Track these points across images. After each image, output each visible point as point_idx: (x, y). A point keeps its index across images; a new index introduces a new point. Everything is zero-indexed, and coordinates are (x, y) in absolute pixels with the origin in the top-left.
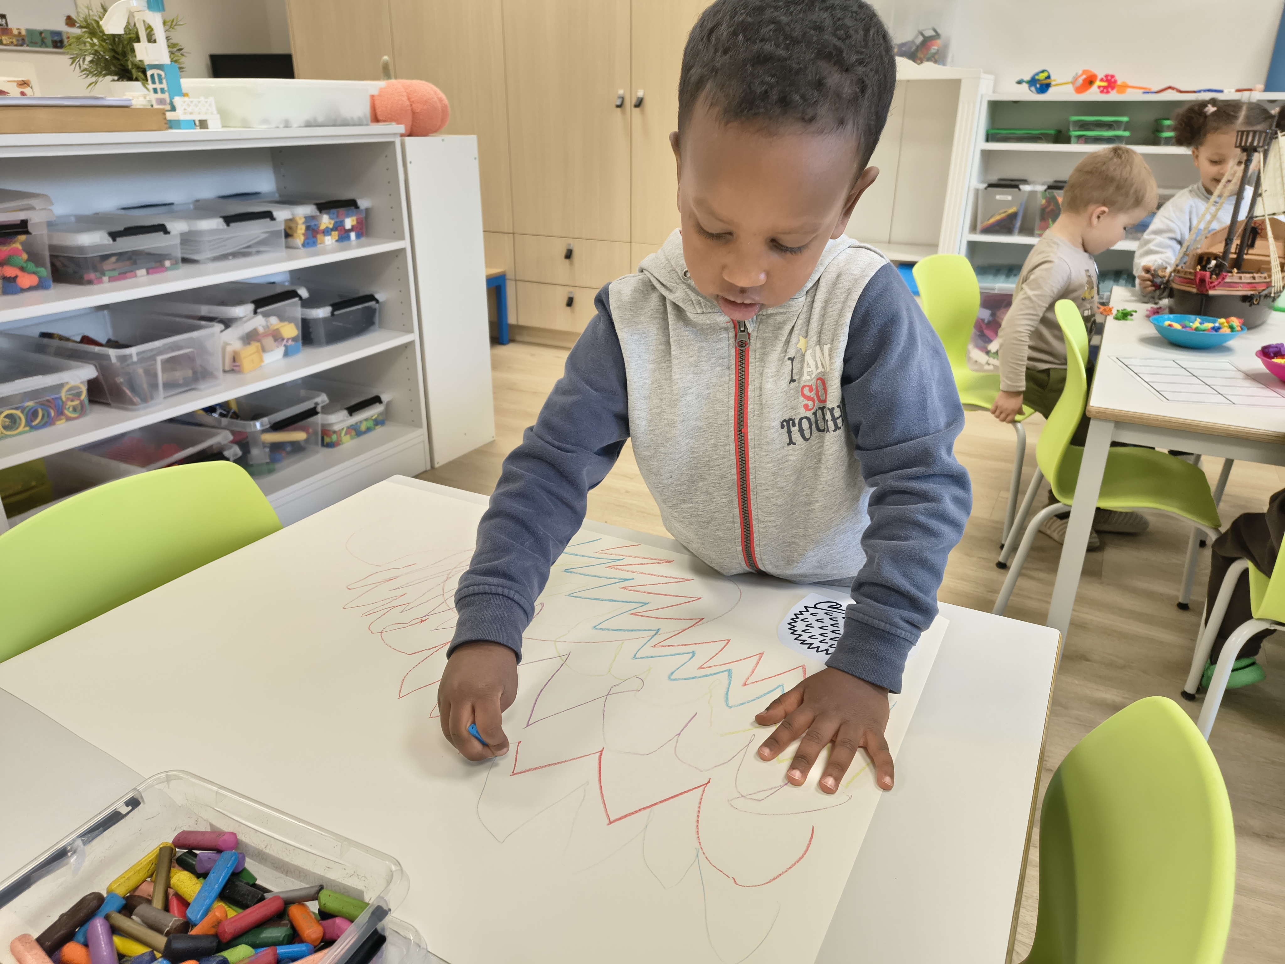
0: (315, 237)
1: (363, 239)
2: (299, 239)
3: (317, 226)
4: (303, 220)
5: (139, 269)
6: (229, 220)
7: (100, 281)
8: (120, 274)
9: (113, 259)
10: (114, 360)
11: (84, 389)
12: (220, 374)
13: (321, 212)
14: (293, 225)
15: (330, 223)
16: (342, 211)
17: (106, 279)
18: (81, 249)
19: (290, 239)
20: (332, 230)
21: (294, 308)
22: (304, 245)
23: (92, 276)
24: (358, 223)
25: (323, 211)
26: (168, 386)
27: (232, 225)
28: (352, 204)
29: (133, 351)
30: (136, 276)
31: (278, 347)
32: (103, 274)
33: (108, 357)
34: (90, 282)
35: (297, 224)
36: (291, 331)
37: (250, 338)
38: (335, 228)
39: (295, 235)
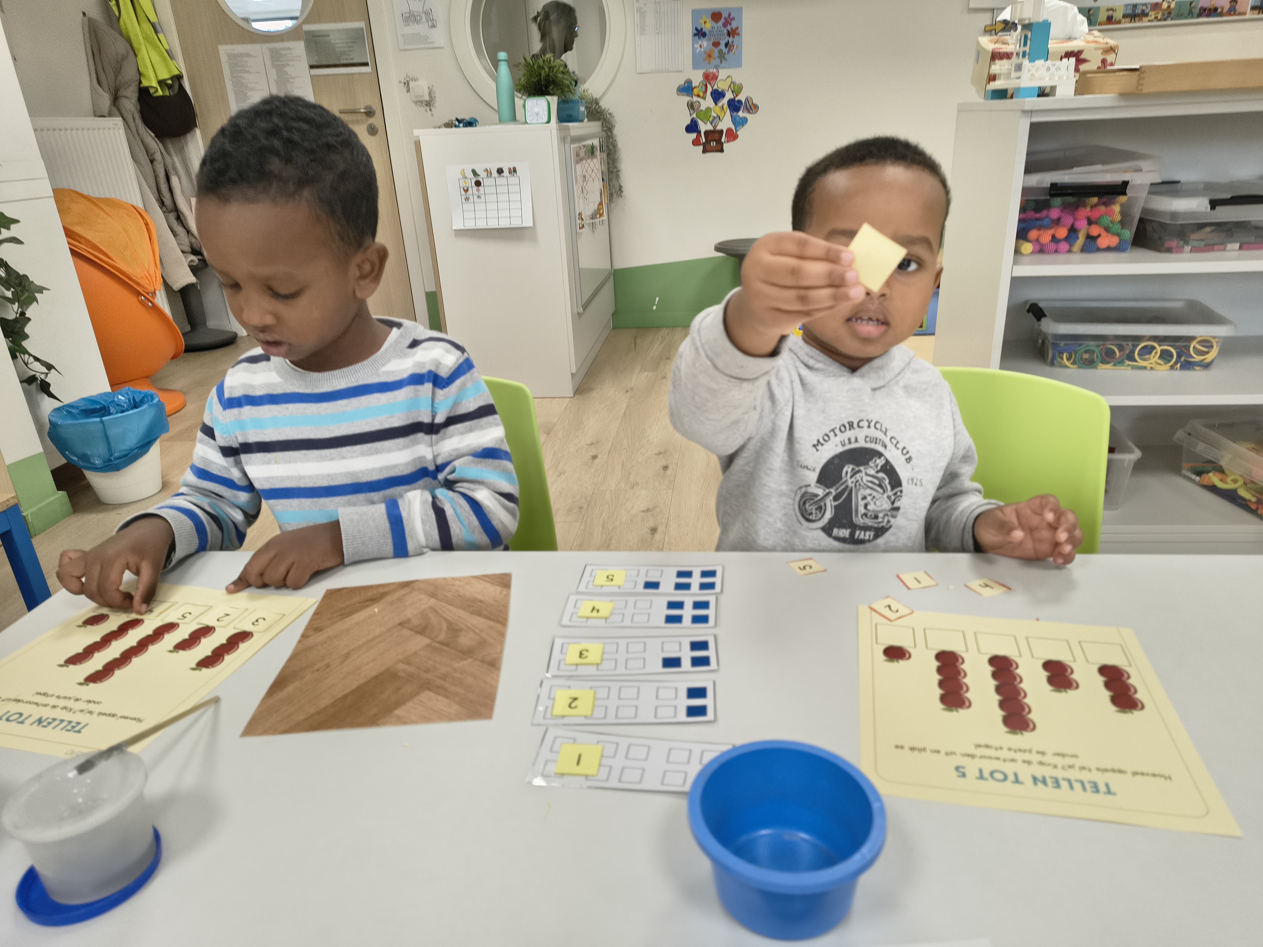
5: (1232, 242)
7: (1180, 250)
8: (1205, 245)
9: (1208, 229)
17: (1187, 248)
18: (1174, 215)
23: (1174, 243)
30: (1225, 250)
32: (1187, 243)
34: (1169, 250)
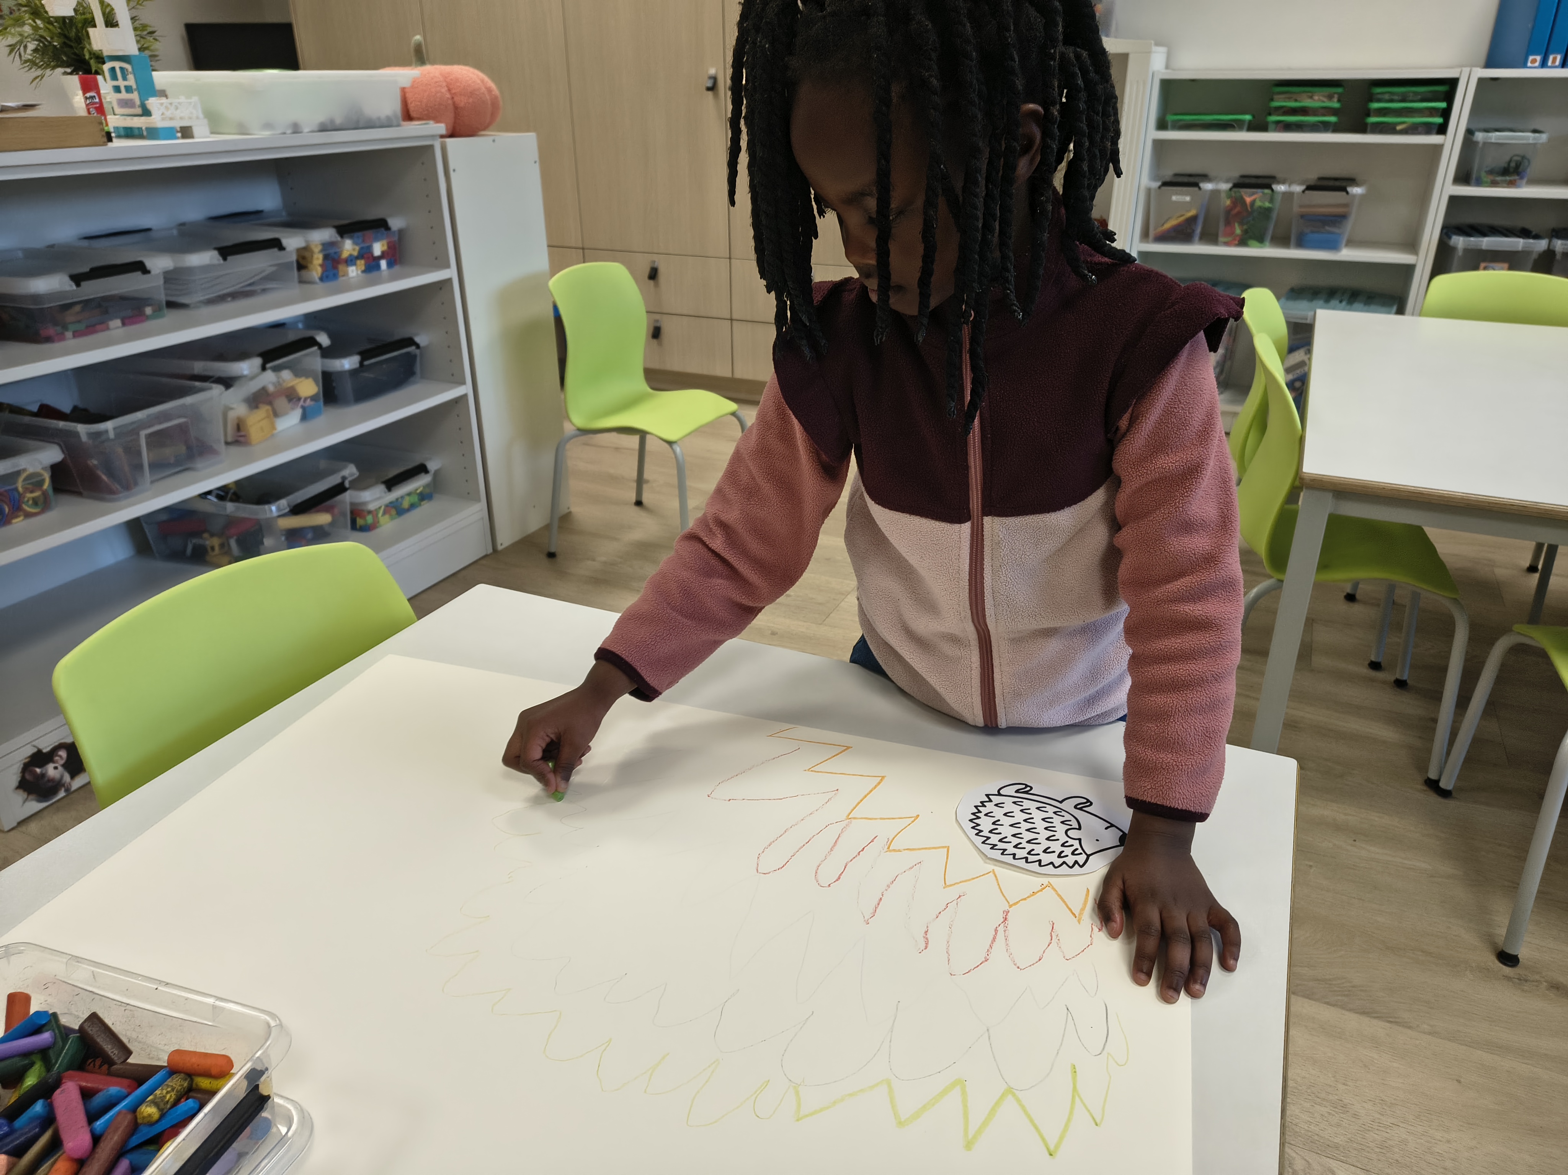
0: (335, 267)
1: (397, 269)
2: (316, 270)
3: (339, 254)
4: (320, 247)
5: (111, 319)
6: (226, 252)
7: (61, 337)
8: (87, 327)
9: (78, 308)
10: (84, 438)
11: (47, 477)
12: (222, 447)
13: (342, 236)
14: (307, 254)
15: (354, 250)
16: (369, 233)
17: (69, 334)
18: (36, 298)
19: (304, 272)
20: (357, 258)
21: (312, 360)
22: (322, 279)
23: (51, 331)
24: (389, 247)
25: (345, 236)
26: (155, 466)
27: (229, 258)
28: (380, 225)
29: (109, 426)
30: (108, 329)
31: (293, 409)
32: (65, 327)
33: (76, 435)
34: (48, 340)
35: (312, 252)
36: (308, 388)
37: (258, 399)
38: (360, 256)
39: (311, 266)
